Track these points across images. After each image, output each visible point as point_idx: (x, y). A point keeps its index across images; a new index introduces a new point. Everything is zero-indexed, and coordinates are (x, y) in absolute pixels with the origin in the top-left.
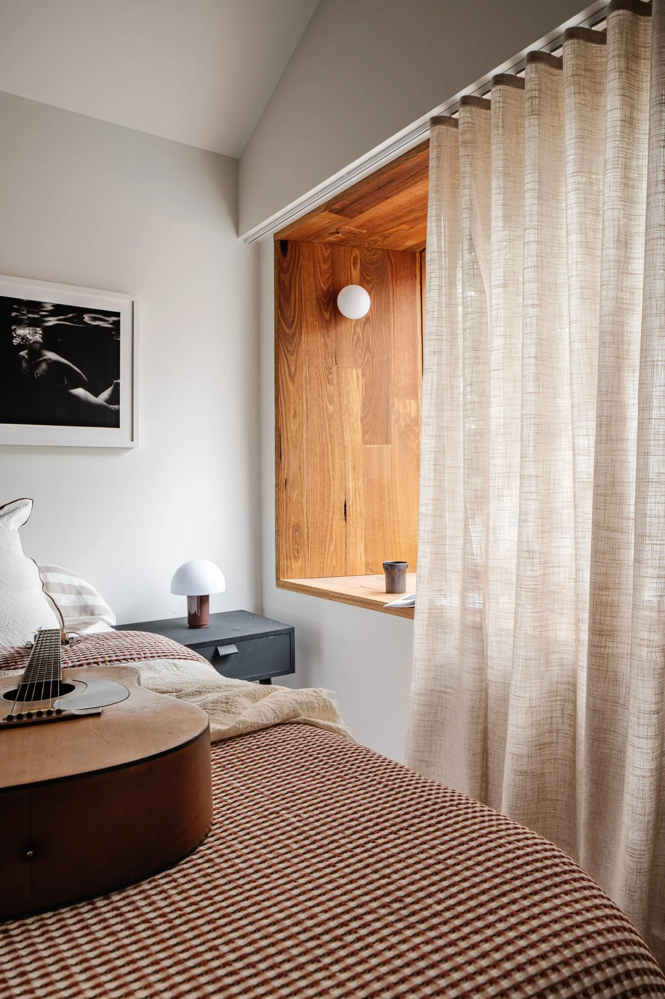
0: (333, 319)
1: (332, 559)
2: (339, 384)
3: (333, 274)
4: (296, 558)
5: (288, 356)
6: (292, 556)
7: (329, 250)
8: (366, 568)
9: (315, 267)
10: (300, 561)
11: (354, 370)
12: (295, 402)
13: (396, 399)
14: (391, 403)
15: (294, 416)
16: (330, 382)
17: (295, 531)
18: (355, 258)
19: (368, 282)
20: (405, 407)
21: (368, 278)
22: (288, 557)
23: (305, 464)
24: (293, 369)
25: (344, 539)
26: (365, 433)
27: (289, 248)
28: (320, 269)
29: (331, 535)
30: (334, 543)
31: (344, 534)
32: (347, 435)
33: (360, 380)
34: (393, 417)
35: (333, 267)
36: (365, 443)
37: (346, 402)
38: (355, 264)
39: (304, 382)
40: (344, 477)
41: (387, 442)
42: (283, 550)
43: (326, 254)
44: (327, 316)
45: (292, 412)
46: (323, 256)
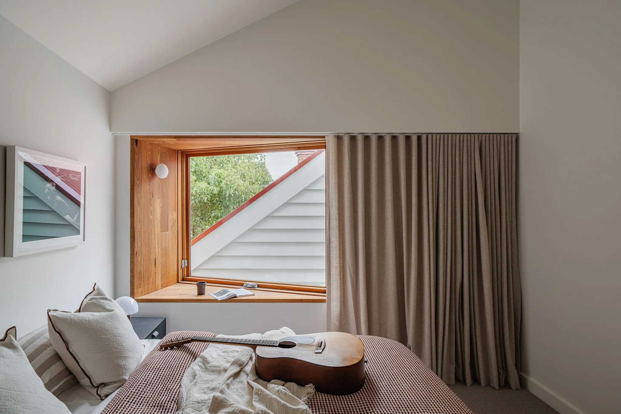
0: (152, 177)
1: (151, 285)
2: (154, 206)
3: (152, 157)
4: (140, 287)
5: (138, 194)
6: (139, 287)
7: (151, 146)
8: (161, 286)
9: (146, 152)
10: (141, 288)
11: (158, 200)
12: (140, 215)
13: (170, 212)
14: (169, 214)
15: (140, 222)
16: (151, 205)
17: (140, 275)
18: (159, 150)
19: (163, 162)
20: (173, 215)
21: (162, 160)
22: (137, 288)
23: (143, 243)
24: (139, 200)
25: (155, 275)
26: (161, 227)
27: (138, 143)
28: (148, 154)
29: (151, 274)
30: (152, 277)
31: (155, 273)
32: (156, 228)
33: (160, 204)
34: (169, 220)
35: (152, 154)
36: (161, 232)
37: (155, 214)
38: (159, 153)
39: (143, 206)
40: (155, 248)
41: (168, 231)
42: (135, 284)
43: (150, 147)
44: (150, 175)
45: (139, 220)
46: (149, 148)
